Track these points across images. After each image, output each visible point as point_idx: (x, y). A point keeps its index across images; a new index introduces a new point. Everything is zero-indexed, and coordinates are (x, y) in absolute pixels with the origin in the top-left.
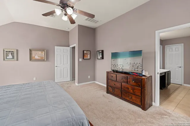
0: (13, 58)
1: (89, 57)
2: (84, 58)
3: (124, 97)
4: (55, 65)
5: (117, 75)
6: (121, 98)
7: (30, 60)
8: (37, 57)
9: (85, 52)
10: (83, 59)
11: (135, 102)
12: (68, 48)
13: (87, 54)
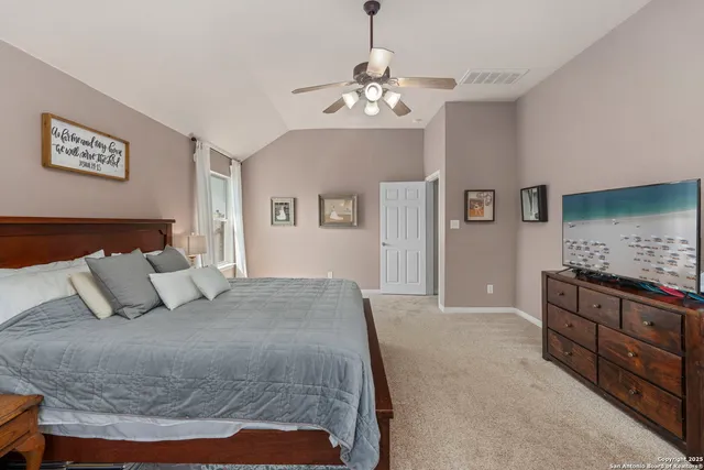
0: (288, 219)
1: (488, 215)
2: (470, 218)
3: (607, 387)
4: (382, 240)
5: (580, 288)
6: (597, 388)
7: (321, 222)
8: (334, 217)
9: (472, 196)
10: (466, 220)
11: (653, 415)
12: (421, 185)
13: (480, 203)
